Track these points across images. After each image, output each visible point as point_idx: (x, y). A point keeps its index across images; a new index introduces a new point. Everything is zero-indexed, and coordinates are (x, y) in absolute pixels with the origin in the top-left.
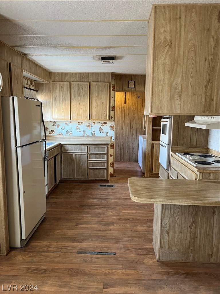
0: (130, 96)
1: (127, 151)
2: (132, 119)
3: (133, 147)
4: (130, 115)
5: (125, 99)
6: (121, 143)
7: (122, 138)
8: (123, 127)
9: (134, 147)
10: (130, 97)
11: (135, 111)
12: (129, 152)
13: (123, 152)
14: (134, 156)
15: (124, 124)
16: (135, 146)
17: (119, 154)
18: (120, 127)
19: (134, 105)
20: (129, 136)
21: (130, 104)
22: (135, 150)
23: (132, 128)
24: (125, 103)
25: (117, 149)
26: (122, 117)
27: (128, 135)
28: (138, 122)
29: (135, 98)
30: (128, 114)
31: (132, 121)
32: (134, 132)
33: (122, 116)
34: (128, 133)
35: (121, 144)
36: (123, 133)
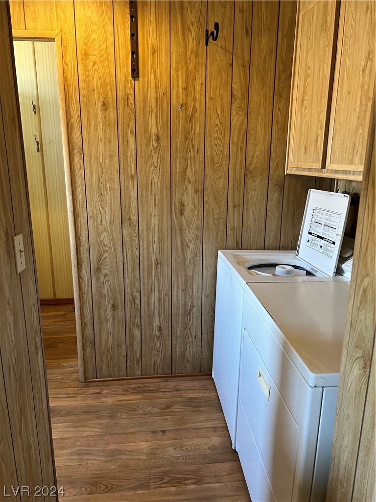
0: (159, 33)
1: (160, 329)
2: (178, 166)
3: (185, 305)
4: (165, 143)
5: (135, 53)
6: (128, 291)
7: (129, 266)
8: (134, 210)
9: (193, 306)
10: (165, 37)
11: (190, 119)
12: (166, 332)
13: (138, 332)
14: (192, 351)
15: (134, 194)
16: (197, 302)
17: (119, 346)
18: (118, 212)
19: (185, 89)
20: (167, 253)
21: (165, 82)
22: (195, 320)
23: (182, 214)
24: (135, 72)
25: (106, 319)
26: (125, 157)
27: (162, 250)
28: (208, 183)
29: (191, 44)
30: (158, 138)
31: (177, 177)
32: (189, 236)
33: (125, 152)
34: (161, 241)
35: (128, 297)
36: (132, 241)
